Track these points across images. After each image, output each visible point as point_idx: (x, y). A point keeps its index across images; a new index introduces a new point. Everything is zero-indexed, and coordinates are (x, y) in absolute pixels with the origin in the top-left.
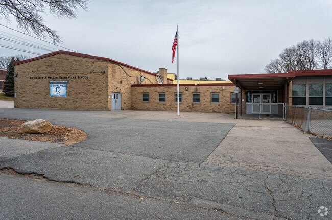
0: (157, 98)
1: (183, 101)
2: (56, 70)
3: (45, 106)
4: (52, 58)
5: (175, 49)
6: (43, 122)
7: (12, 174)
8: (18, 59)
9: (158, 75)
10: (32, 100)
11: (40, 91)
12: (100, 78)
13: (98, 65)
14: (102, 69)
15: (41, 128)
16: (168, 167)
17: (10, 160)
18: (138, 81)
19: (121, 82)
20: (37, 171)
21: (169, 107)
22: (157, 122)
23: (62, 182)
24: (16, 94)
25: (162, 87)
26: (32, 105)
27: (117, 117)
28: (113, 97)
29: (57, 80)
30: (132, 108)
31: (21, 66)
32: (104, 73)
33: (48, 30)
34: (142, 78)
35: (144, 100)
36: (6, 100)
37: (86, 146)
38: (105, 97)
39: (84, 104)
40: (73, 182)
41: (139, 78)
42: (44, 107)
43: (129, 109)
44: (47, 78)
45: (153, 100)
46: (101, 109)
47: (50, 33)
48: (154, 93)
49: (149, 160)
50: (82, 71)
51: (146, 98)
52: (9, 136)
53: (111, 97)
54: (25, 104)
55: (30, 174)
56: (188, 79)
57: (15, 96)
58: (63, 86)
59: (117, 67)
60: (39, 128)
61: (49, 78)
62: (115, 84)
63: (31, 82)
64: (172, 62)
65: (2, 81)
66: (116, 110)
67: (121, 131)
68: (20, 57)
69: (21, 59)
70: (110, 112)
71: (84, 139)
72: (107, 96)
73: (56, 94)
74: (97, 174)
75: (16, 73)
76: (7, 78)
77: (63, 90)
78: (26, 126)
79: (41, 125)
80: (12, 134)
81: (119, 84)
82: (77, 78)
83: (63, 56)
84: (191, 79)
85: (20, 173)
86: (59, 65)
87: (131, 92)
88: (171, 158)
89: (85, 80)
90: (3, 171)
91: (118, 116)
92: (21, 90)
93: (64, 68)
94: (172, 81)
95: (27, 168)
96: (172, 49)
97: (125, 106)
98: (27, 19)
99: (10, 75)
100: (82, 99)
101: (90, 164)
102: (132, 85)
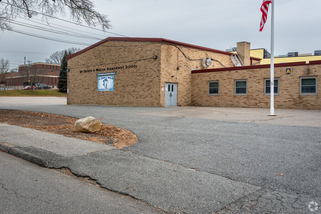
0: (232, 88)
1: (280, 92)
2: (104, 61)
3: (93, 101)
4: (100, 47)
5: (267, 9)
6: (93, 120)
7: (69, 174)
8: (70, 52)
9: (235, 53)
10: (82, 96)
11: (88, 85)
12: (150, 65)
13: (150, 49)
14: (154, 54)
15: (92, 126)
16: (260, 196)
17: (67, 160)
18: (202, 65)
19: (178, 69)
20: (90, 175)
21: (253, 101)
22: (235, 125)
23: (115, 191)
24: (68, 90)
25: (241, 72)
26: (82, 101)
27: (172, 116)
28: (167, 89)
29: (105, 72)
30: (193, 103)
31: (73, 59)
32: (156, 58)
33: (98, 16)
34: (209, 60)
35: (211, 92)
36: (60, 96)
37: (138, 152)
38: (157, 89)
39: (132, 99)
40: (127, 195)
41: (204, 60)
42: (92, 103)
43: (189, 105)
44: (96, 71)
45: (226, 91)
46: (152, 105)
47: (99, 19)
48: (227, 81)
49: (225, 181)
50: (130, 59)
51: (214, 88)
52: (65, 134)
53: (165, 89)
54: (75, 100)
55: (84, 177)
56: (290, 55)
57: (68, 92)
58: (110, 78)
59: (174, 48)
60: (90, 126)
61: (97, 70)
62: (169, 71)
63: (81, 76)
64: (261, 30)
65: (57, 77)
66: (171, 106)
67: (179, 135)
68: (72, 49)
69: (73, 52)
70: (162, 109)
71: (135, 142)
72: (160, 88)
73: (103, 87)
74: (154, 189)
75: (68, 68)
76: (61, 73)
77: (110, 83)
78: (78, 124)
79: (91, 123)
80: (67, 132)
81: (176, 72)
82: (125, 67)
83: (111, 43)
84: (296, 55)
85: (76, 175)
86: (107, 54)
87: (191, 82)
88: (264, 183)
89: (133, 69)
90: (62, 171)
91: (174, 115)
92: (73, 86)
93: (112, 58)
94: (259, 60)
95: (82, 170)
96: (262, 10)
97: (183, 100)
98: (80, 8)
99: (64, 70)
100: (130, 93)
101: (145, 175)
102: (193, 72)
